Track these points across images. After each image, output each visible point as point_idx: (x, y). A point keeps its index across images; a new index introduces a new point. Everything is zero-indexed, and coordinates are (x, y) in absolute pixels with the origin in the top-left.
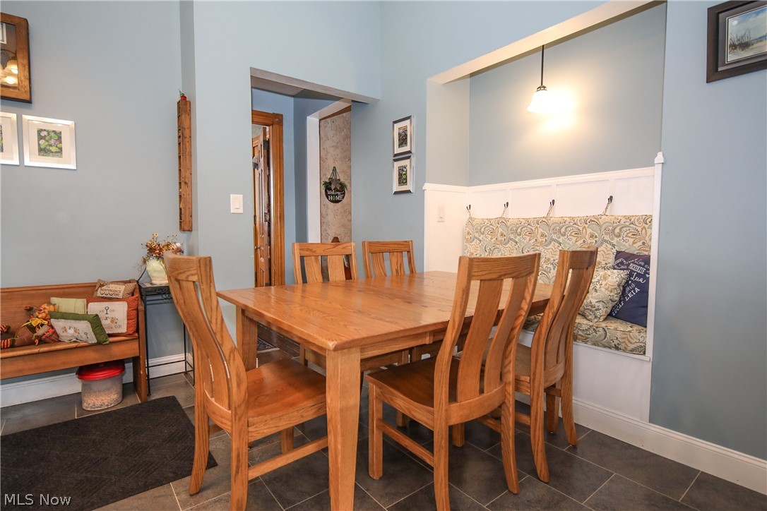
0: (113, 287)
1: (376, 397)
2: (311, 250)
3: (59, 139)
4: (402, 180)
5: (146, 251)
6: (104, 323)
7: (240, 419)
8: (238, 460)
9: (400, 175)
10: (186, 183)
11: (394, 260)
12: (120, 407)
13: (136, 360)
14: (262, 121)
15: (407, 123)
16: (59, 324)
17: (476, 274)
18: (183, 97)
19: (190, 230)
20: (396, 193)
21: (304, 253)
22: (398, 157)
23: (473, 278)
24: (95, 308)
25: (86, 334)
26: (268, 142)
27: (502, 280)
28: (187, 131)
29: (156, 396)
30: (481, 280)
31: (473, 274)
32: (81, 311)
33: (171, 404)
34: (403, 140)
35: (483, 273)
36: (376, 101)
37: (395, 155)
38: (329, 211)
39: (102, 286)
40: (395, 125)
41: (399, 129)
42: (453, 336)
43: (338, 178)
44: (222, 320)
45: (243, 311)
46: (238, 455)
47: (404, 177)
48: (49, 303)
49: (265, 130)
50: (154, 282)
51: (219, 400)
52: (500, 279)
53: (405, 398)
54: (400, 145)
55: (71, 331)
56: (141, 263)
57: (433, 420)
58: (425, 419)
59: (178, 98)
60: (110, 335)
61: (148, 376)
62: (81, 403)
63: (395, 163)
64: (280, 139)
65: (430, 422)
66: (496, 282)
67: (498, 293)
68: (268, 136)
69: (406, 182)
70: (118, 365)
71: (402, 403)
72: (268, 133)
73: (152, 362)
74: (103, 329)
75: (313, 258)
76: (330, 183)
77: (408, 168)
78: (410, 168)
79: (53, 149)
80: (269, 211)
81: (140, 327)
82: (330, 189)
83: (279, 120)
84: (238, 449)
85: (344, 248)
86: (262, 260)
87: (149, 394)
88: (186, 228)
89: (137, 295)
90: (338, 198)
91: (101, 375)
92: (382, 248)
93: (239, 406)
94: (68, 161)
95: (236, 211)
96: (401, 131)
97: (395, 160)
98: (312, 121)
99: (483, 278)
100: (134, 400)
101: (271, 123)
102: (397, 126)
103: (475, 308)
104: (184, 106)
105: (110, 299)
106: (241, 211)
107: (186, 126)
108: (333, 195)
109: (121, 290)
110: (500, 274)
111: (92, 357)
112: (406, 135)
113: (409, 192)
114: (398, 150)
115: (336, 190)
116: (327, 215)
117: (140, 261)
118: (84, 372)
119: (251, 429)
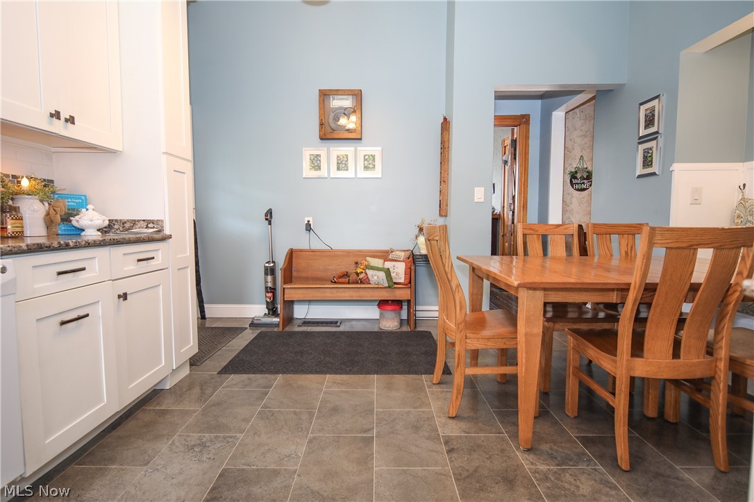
0: (398, 253)
1: (573, 348)
2: (534, 230)
3: (374, 160)
4: (647, 162)
5: (418, 230)
6: (392, 275)
7: (461, 331)
8: (459, 359)
9: (645, 158)
10: (444, 181)
11: (624, 242)
12: (399, 330)
13: (409, 301)
14: (510, 123)
15: (655, 103)
16: (370, 272)
17: (659, 242)
18: (445, 119)
19: (446, 216)
20: (640, 176)
21: (527, 232)
22: (643, 140)
23: (655, 245)
24: (388, 265)
25: (383, 280)
26: (516, 141)
27: (696, 249)
28: (447, 143)
29: (419, 329)
30: (667, 248)
31: (656, 241)
32: (381, 266)
33: (428, 335)
34: (650, 121)
35: (668, 241)
36: (621, 86)
37: (640, 138)
38: (574, 200)
39: (392, 252)
40: (641, 107)
41: (646, 110)
42: (634, 295)
43: (585, 167)
44: (452, 265)
45: (473, 269)
46: (459, 355)
47: (650, 159)
48: (366, 261)
49: (513, 130)
50: (421, 252)
51: (450, 321)
52: (693, 248)
53: (595, 348)
54: (646, 127)
55: (376, 278)
56: (414, 239)
57: (616, 368)
58: (609, 367)
59: (442, 120)
60: (395, 283)
61: (415, 315)
62: (379, 323)
63: (640, 146)
64: (526, 136)
65: (613, 369)
66: (687, 251)
67: (692, 261)
68: (515, 136)
69: (652, 164)
70: (398, 303)
71: (593, 353)
72: (515, 134)
73: (418, 308)
74: (391, 278)
75: (535, 236)
76: (576, 172)
77: (654, 149)
78: (657, 149)
79: (371, 166)
80: (514, 202)
81: (411, 281)
82: (576, 178)
83: (526, 119)
84: (459, 351)
85: (566, 229)
86: (507, 244)
87: (415, 328)
88: (443, 214)
89: (411, 259)
90: (584, 186)
91: (389, 308)
92: (609, 230)
93: (461, 323)
94: (377, 173)
95: (478, 201)
96: (649, 111)
97: (640, 143)
98: (558, 116)
99: (669, 246)
100: (405, 329)
101: (518, 124)
102: (643, 108)
103: (661, 273)
104: (446, 125)
105: (396, 261)
106: (482, 200)
107: (446, 140)
108: (578, 184)
109: (402, 255)
110: (691, 243)
111: (385, 295)
112: (654, 115)
113: (654, 174)
114: (643, 132)
115: (582, 178)
116: (571, 203)
117: (414, 237)
118: (382, 304)
119: (467, 341)
